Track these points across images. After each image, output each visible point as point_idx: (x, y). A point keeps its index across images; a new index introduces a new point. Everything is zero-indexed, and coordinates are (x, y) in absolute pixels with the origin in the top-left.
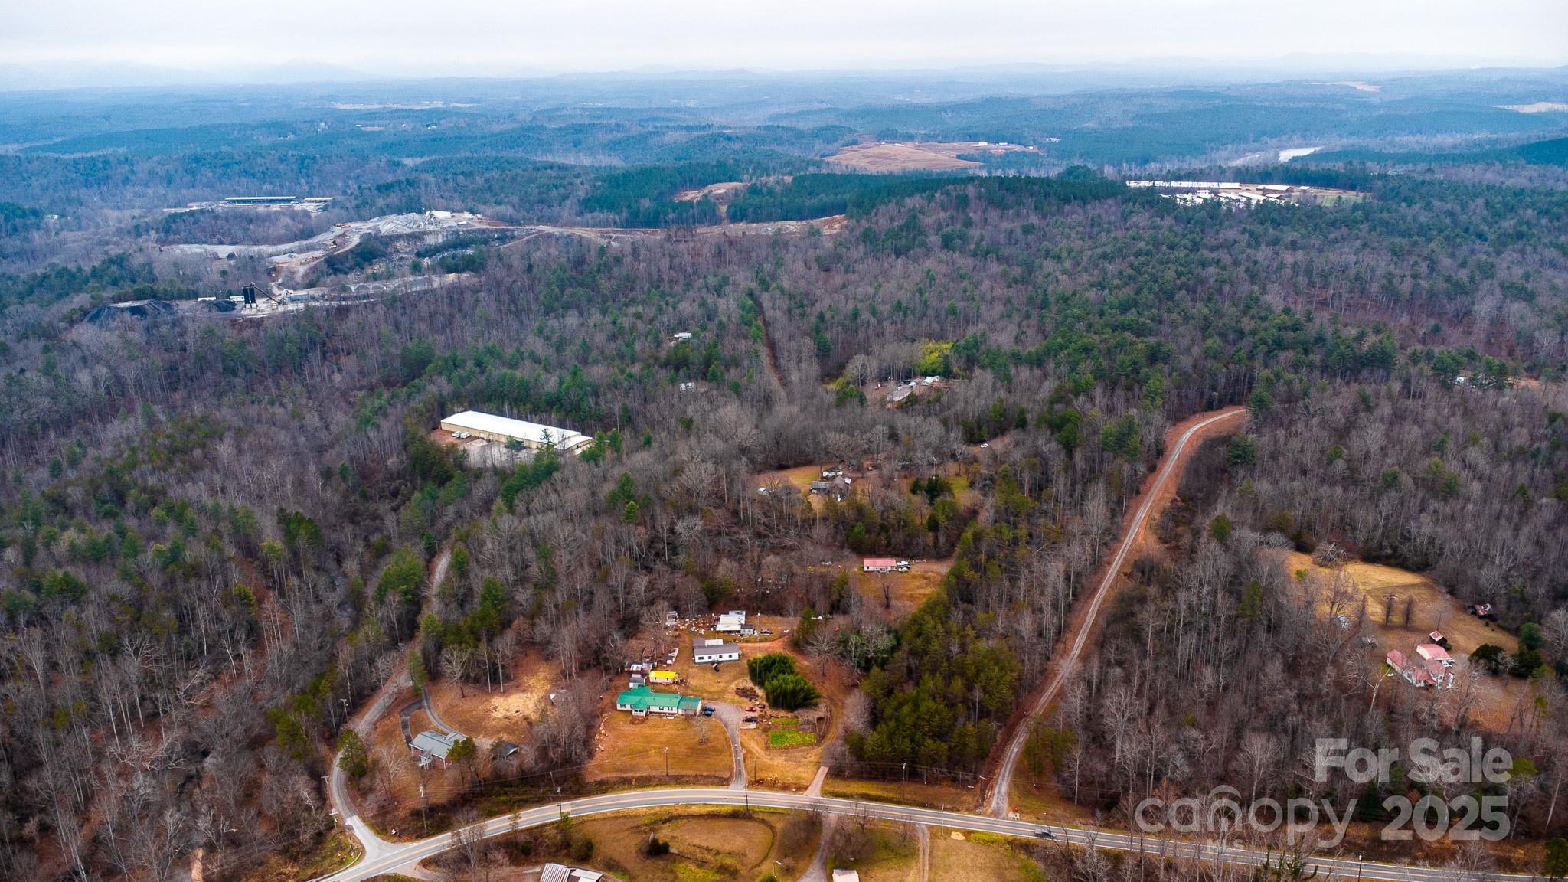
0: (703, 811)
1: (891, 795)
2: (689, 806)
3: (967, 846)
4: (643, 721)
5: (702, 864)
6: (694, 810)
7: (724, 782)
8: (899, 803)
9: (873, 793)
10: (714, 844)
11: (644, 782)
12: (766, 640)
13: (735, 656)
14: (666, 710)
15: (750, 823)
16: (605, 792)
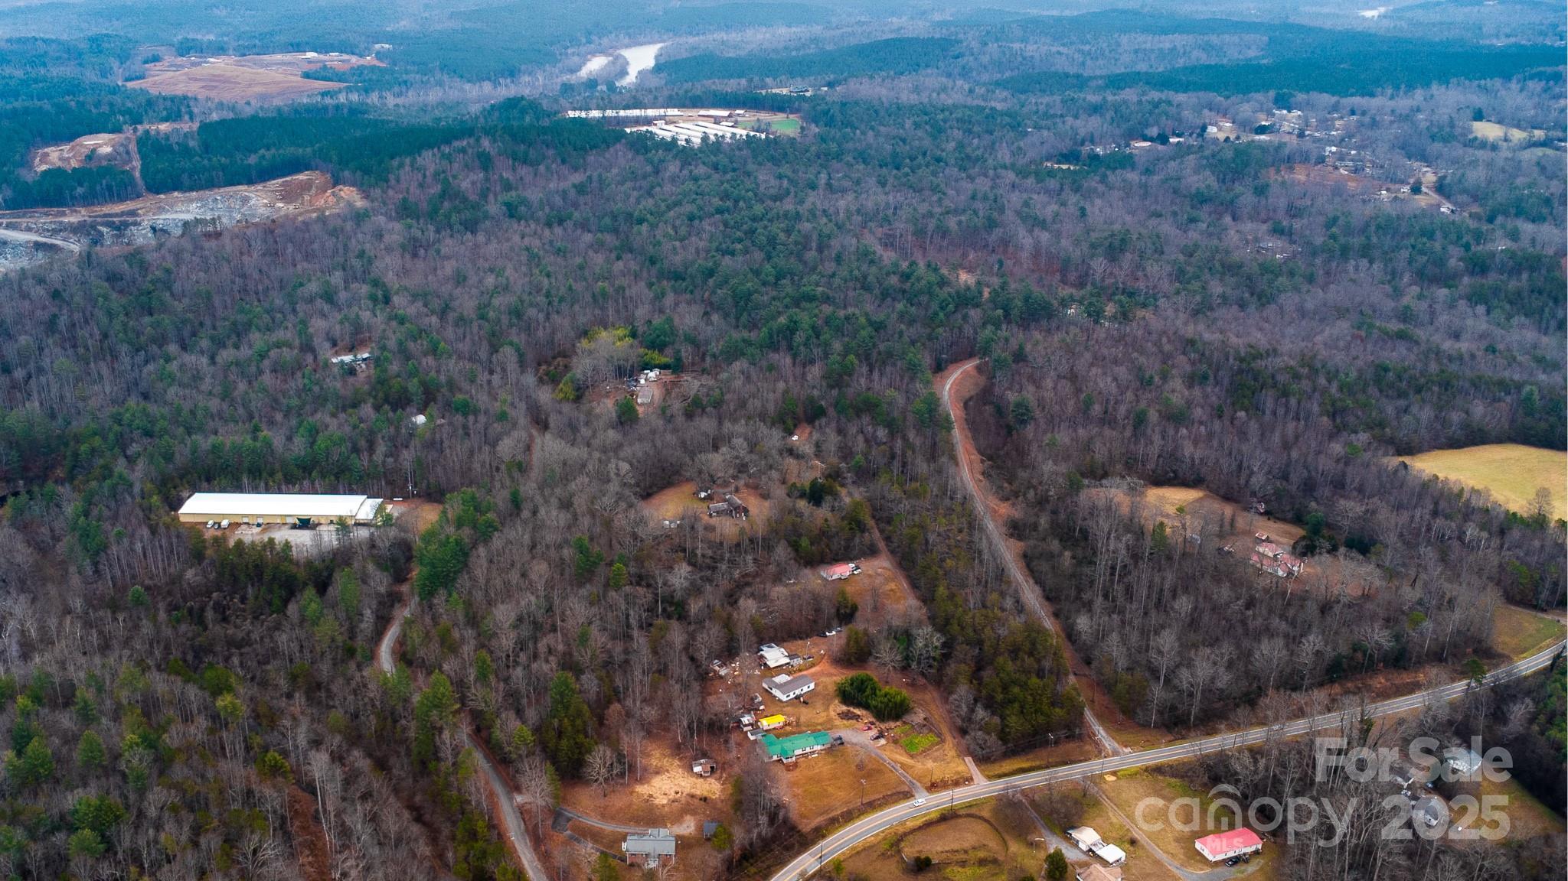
0: (919, 822)
1: (1038, 763)
2: (903, 823)
3: (1122, 782)
4: (796, 765)
5: (963, 864)
6: (910, 825)
7: (907, 795)
8: (1047, 767)
9: (1025, 765)
10: (956, 846)
11: (849, 817)
12: (813, 665)
13: (812, 686)
14: (808, 750)
15: (960, 821)
16: (824, 837)
